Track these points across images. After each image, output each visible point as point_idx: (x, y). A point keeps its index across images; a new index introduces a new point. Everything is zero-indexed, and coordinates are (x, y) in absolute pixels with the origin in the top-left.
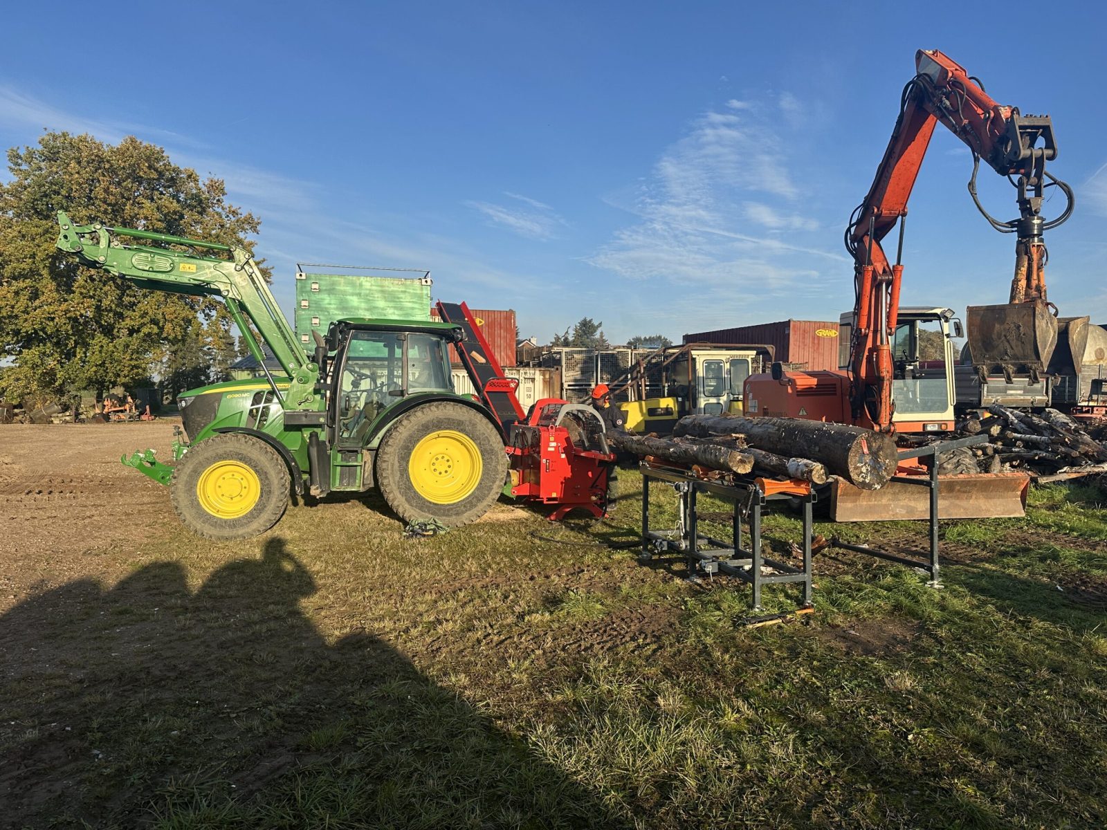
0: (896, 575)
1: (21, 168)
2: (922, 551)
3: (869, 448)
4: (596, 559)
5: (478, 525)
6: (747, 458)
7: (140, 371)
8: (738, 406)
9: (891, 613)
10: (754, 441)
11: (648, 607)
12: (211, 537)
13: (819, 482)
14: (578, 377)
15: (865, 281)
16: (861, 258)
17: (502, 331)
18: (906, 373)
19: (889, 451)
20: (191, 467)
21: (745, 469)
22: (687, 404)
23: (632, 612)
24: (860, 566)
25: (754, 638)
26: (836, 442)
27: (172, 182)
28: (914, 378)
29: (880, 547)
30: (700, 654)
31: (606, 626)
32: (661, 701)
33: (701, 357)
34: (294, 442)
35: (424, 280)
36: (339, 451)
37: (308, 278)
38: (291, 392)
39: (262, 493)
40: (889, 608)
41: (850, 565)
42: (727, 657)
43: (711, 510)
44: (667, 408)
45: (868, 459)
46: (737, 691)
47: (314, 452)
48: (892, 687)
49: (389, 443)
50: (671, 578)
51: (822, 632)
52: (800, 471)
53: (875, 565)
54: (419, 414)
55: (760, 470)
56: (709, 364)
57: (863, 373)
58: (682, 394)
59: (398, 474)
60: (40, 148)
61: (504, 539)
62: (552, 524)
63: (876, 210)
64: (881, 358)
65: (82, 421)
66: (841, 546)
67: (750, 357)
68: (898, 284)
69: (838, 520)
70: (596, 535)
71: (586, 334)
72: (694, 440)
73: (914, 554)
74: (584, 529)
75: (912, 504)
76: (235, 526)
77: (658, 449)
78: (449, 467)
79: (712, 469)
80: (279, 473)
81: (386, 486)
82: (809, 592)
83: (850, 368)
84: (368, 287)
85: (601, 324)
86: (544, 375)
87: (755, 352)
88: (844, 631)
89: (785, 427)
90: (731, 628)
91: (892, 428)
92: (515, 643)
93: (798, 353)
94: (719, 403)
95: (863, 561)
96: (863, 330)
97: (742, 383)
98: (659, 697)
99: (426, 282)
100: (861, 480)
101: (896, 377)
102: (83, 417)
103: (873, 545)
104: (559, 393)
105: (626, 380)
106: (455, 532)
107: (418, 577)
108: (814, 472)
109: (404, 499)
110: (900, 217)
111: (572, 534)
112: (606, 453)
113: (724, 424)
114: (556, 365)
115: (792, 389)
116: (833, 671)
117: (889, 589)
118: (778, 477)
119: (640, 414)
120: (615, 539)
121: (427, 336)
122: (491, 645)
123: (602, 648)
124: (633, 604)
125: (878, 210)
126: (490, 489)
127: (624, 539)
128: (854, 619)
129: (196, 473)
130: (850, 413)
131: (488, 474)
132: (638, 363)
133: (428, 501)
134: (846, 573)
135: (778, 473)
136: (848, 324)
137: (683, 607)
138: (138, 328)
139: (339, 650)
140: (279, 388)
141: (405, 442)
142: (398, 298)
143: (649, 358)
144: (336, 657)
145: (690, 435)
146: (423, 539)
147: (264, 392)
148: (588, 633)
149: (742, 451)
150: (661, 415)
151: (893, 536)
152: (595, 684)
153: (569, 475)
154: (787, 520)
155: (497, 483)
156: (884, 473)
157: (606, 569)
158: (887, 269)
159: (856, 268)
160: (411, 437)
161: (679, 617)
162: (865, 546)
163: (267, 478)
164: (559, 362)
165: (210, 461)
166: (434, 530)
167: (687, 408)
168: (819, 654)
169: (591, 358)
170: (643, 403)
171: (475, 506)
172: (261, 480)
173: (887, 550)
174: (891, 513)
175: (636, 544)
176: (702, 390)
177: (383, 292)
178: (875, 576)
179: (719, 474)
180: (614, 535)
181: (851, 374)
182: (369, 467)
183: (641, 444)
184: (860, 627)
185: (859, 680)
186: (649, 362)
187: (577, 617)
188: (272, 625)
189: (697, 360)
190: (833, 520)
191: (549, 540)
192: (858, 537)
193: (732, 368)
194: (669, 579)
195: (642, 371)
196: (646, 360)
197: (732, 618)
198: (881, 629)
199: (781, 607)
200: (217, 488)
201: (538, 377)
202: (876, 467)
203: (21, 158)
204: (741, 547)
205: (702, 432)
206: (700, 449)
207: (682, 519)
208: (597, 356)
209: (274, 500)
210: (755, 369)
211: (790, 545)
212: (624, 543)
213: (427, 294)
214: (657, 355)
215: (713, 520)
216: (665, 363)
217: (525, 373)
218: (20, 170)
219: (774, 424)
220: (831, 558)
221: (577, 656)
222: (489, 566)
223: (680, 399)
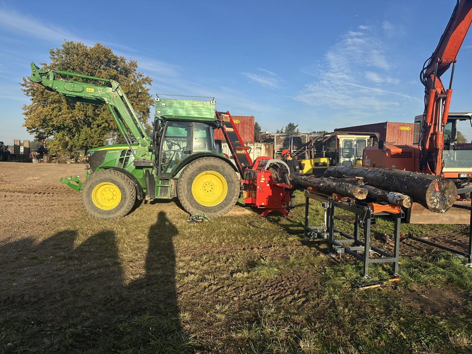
0: (447, 258)
1: (54, 57)
2: (459, 242)
3: (440, 188)
4: (280, 240)
5: (225, 217)
6: (364, 191)
7: (101, 142)
8: (360, 162)
9: (447, 283)
10: (368, 181)
11: (303, 271)
12: (98, 218)
13: (406, 207)
14: (282, 147)
15: (431, 98)
16: (429, 85)
17: (248, 126)
18: (450, 147)
19: (451, 190)
20: (89, 185)
21: (363, 197)
22: (334, 161)
23: (294, 274)
24: (425, 251)
25: (364, 297)
26: (418, 183)
27: (115, 62)
28: (454, 149)
29: (434, 239)
30: (330, 307)
31: (278, 283)
32: (302, 345)
33: (342, 138)
34: (140, 174)
35: (212, 102)
36: (160, 179)
37: (160, 100)
38: (138, 150)
39: (122, 198)
40: (444, 279)
41: (418, 249)
42: (346, 310)
43: (344, 214)
44: (324, 163)
45: (438, 194)
46: (352, 339)
47: (147, 179)
48: (454, 343)
49: (182, 176)
50: (318, 254)
51: (405, 295)
52: (395, 199)
53: (433, 250)
54: (197, 162)
55: (371, 199)
56: (346, 141)
57: (427, 146)
58: (332, 156)
59: (187, 191)
60: (62, 48)
61: (235, 226)
62: (261, 218)
63: (439, 60)
64: (438, 139)
65: (78, 163)
66: (413, 239)
67: (367, 139)
68: (449, 100)
69: (411, 222)
70: (282, 225)
71: (290, 130)
72: (335, 179)
73: (455, 244)
74: (276, 222)
75: (452, 216)
76: (109, 214)
77: (314, 183)
78: (212, 188)
79: (344, 196)
80: (130, 189)
81: (181, 197)
82: (397, 268)
83: (420, 144)
84: (187, 105)
85: (297, 125)
86: (266, 146)
87: (369, 136)
88: (419, 295)
89: (387, 174)
90: (350, 289)
91: (442, 175)
92: (224, 291)
93: (390, 138)
94: (350, 161)
95: (426, 247)
96: (428, 124)
97: (362, 152)
98: (301, 342)
99: (213, 102)
100: (433, 207)
101: (445, 149)
102: (79, 161)
103: (431, 237)
104: (272, 154)
105: (305, 149)
106: (213, 221)
107: (186, 245)
108: (404, 201)
109: (189, 204)
110: (452, 63)
111: (270, 224)
112: (289, 185)
113: (351, 171)
114: (271, 142)
115: (388, 154)
116: (413, 326)
117: (443, 267)
118: (382, 203)
119: (310, 165)
120: (291, 228)
121: (203, 124)
122: (210, 292)
123: (273, 298)
124: (295, 269)
125: (440, 60)
126: (231, 200)
127: (296, 228)
128: (424, 286)
129: (91, 188)
130: (419, 167)
131: (230, 193)
132: (311, 141)
133: (201, 205)
134: (417, 255)
135: (383, 200)
136: (420, 122)
137: (323, 273)
138: (101, 124)
139: (129, 289)
140: (133, 149)
141: (190, 176)
142: (200, 110)
143: (316, 139)
144: (125, 293)
145: (332, 176)
146: (196, 224)
147: (126, 150)
148: (267, 287)
149: (361, 187)
150: (321, 166)
151: (441, 232)
152: (263, 327)
153: (271, 194)
154: (383, 221)
155: (235, 197)
156: (448, 203)
157: (284, 245)
158: (443, 91)
159: (425, 92)
160: (193, 173)
161: (321, 279)
162: (427, 238)
163: (124, 191)
164: (273, 140)
165: (98, 182)
166: (202, 219)
167: (334, 163)
168: (404, 311)
169: (288, 139)
170: (312, 160)
171: (224, 208)
172: (121, 192)
173: (439, 241)
174: (440, 220)
175: (301, 232)
176: (342, 154)
177: (193, 107)
178: (434, 258)
179: (347, 199)
180: (292, 226)
181: (420, 147)
182: (173, 187)
183: (306, 180)
184: (428, 293)
185: (432, 335)
186: (316, 141)
187: (262, 276)
188: (102, 270)
189: (340, 140)
190: (408, 222)
191: (257, 227)
192: (422, 232)
193: (357, 144)
194: (317, 254)
195: (313, 145)
196: (315, 140)
197: (351, 282)
198: (441, 295)
199: (380, 276)
200: (102, 195)
201: (263, 147)
202: (443, 199)
203: (54, 53)
204: (358, 239)
205: (339, 175)
206: (337, 185)
207: (326, 222)
208: (291, 138)
209: (128, 202)
210: (369, 145)
211: (385, 237)
212: (295, 231)
213: (213, 108)
214: (320, 138)
215: (344, 220)
216: (324, 141)
217: (257, 145)
218: (54, 58)
219: (380, 172)
220: (407, 245)
221: (257, 303)
222: (224, 240)
223: (331, 159)
